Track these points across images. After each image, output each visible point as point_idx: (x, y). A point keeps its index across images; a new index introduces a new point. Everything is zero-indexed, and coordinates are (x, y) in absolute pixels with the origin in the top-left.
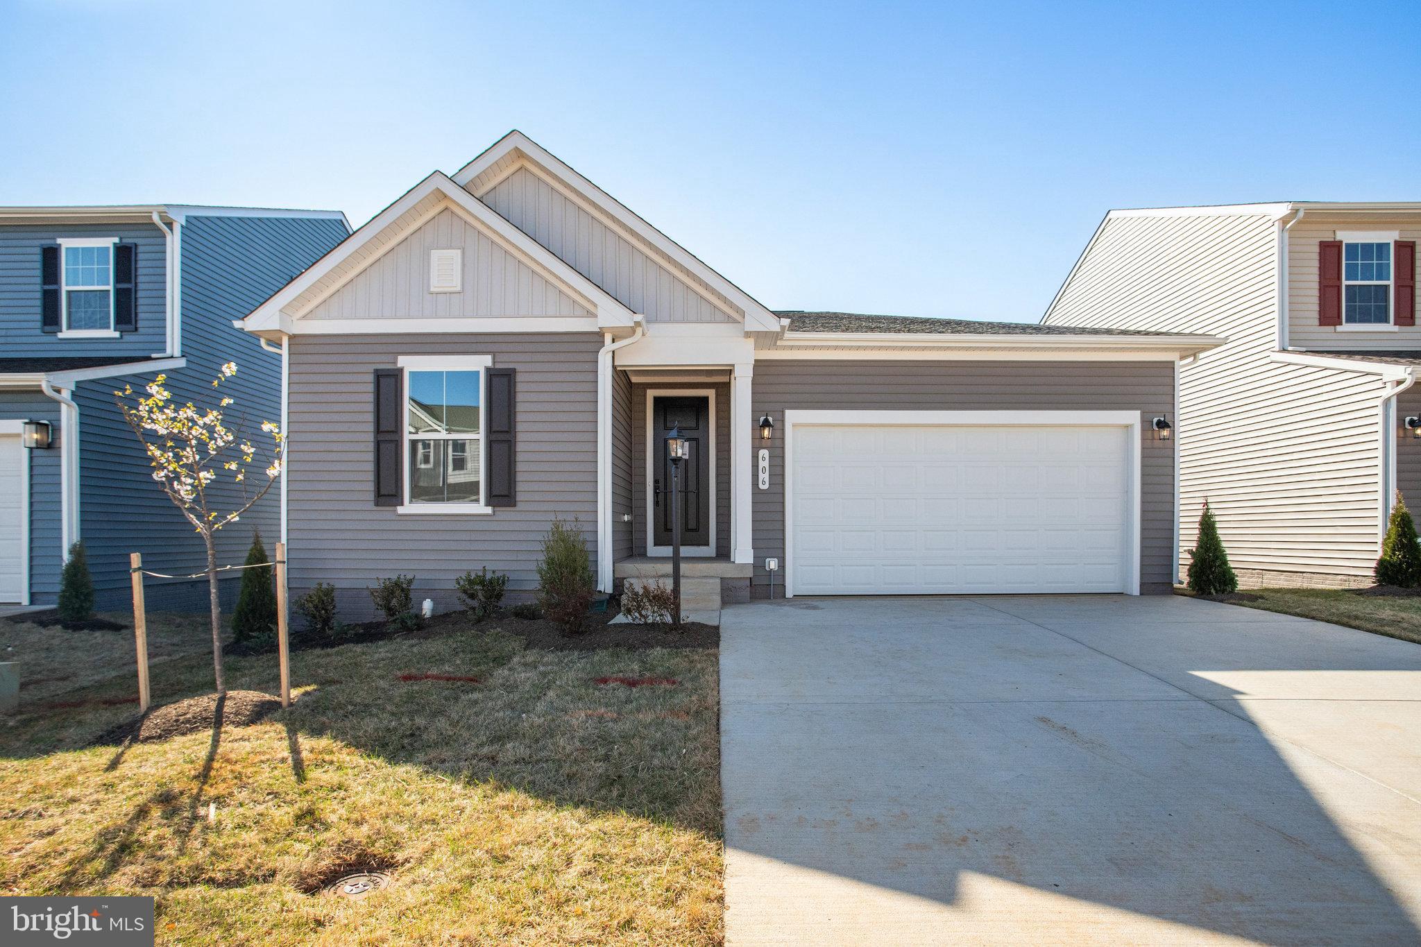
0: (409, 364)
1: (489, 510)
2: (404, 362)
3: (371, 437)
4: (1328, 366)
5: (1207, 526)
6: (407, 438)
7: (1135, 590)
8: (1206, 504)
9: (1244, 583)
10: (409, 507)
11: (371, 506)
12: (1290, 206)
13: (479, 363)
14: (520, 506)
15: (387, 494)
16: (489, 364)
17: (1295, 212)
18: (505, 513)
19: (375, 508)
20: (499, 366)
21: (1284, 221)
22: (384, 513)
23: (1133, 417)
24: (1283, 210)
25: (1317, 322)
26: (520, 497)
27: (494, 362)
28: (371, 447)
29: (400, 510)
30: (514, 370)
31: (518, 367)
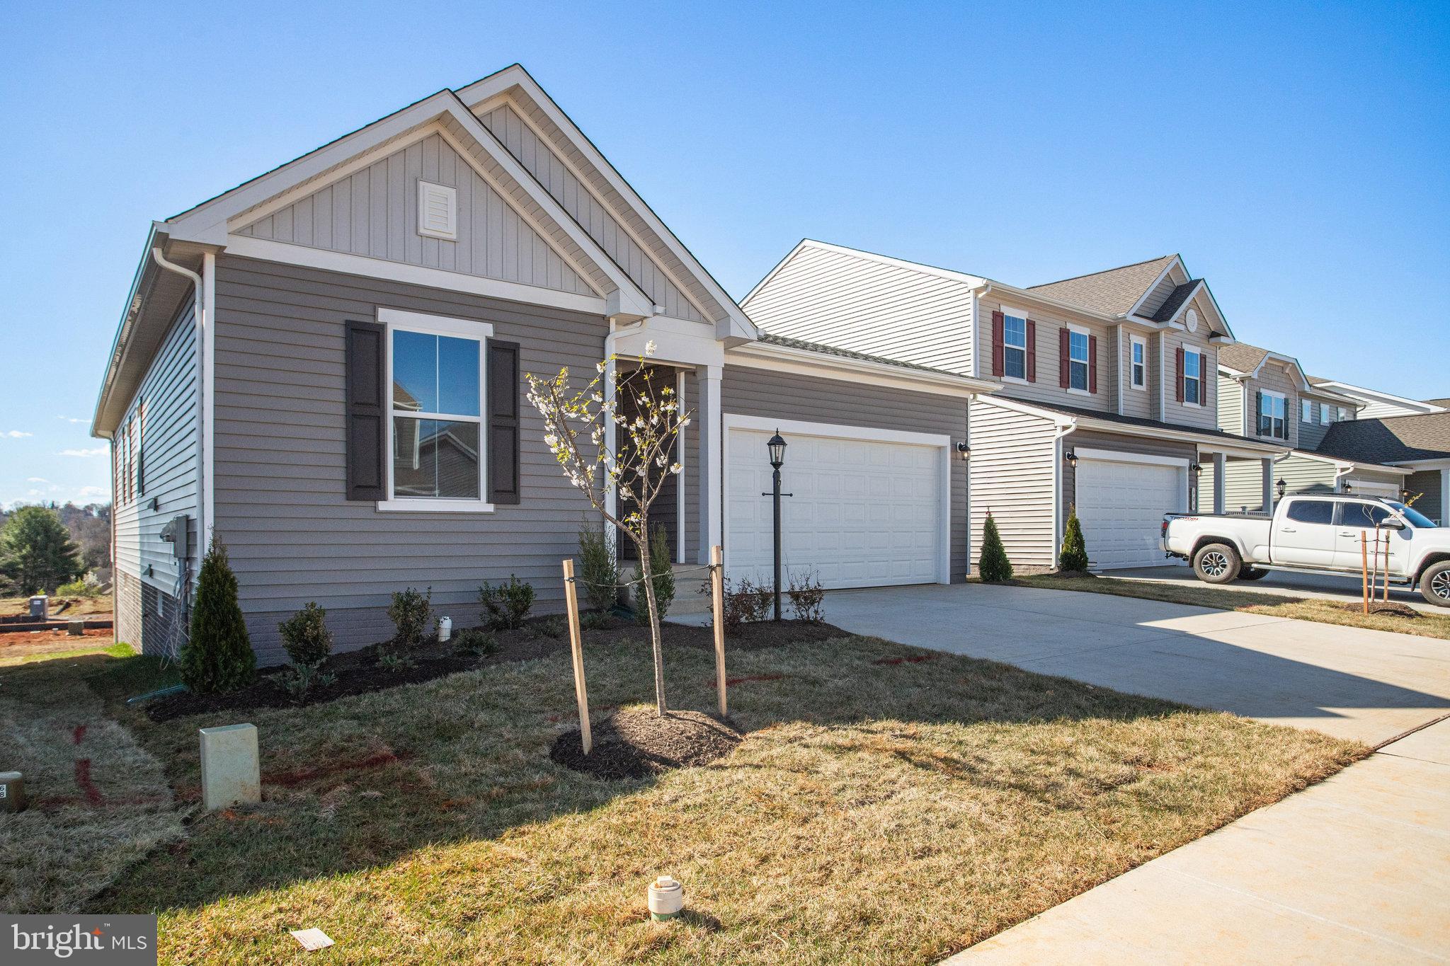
0: (395, 320)
1: (490, 508)
2: (384, 315)
3: (340, 409)
4: (1029, 412)
5: (990, 529)
6: (391, 413)
7: (948, 582)
8: (988, 512)
9: (1017, 572)
10: (392, 503)
11: (341, 499)
12: (985, 281)
13: (479, 332)
14: (524, 504)
15: (364, 485)
16: (491, 334)
17: (986, 286)
18: (509, 512)
19: (347, 503)
20: (500, 338)
21: (977, 291)
22: (360, 509)
23: (945, 440)
24: (979, 283)
25: (991, 372)
26: (523, 493)
27: (495, 333)
29: (382, 506)
30: (517, 345)
31: (523, 343)
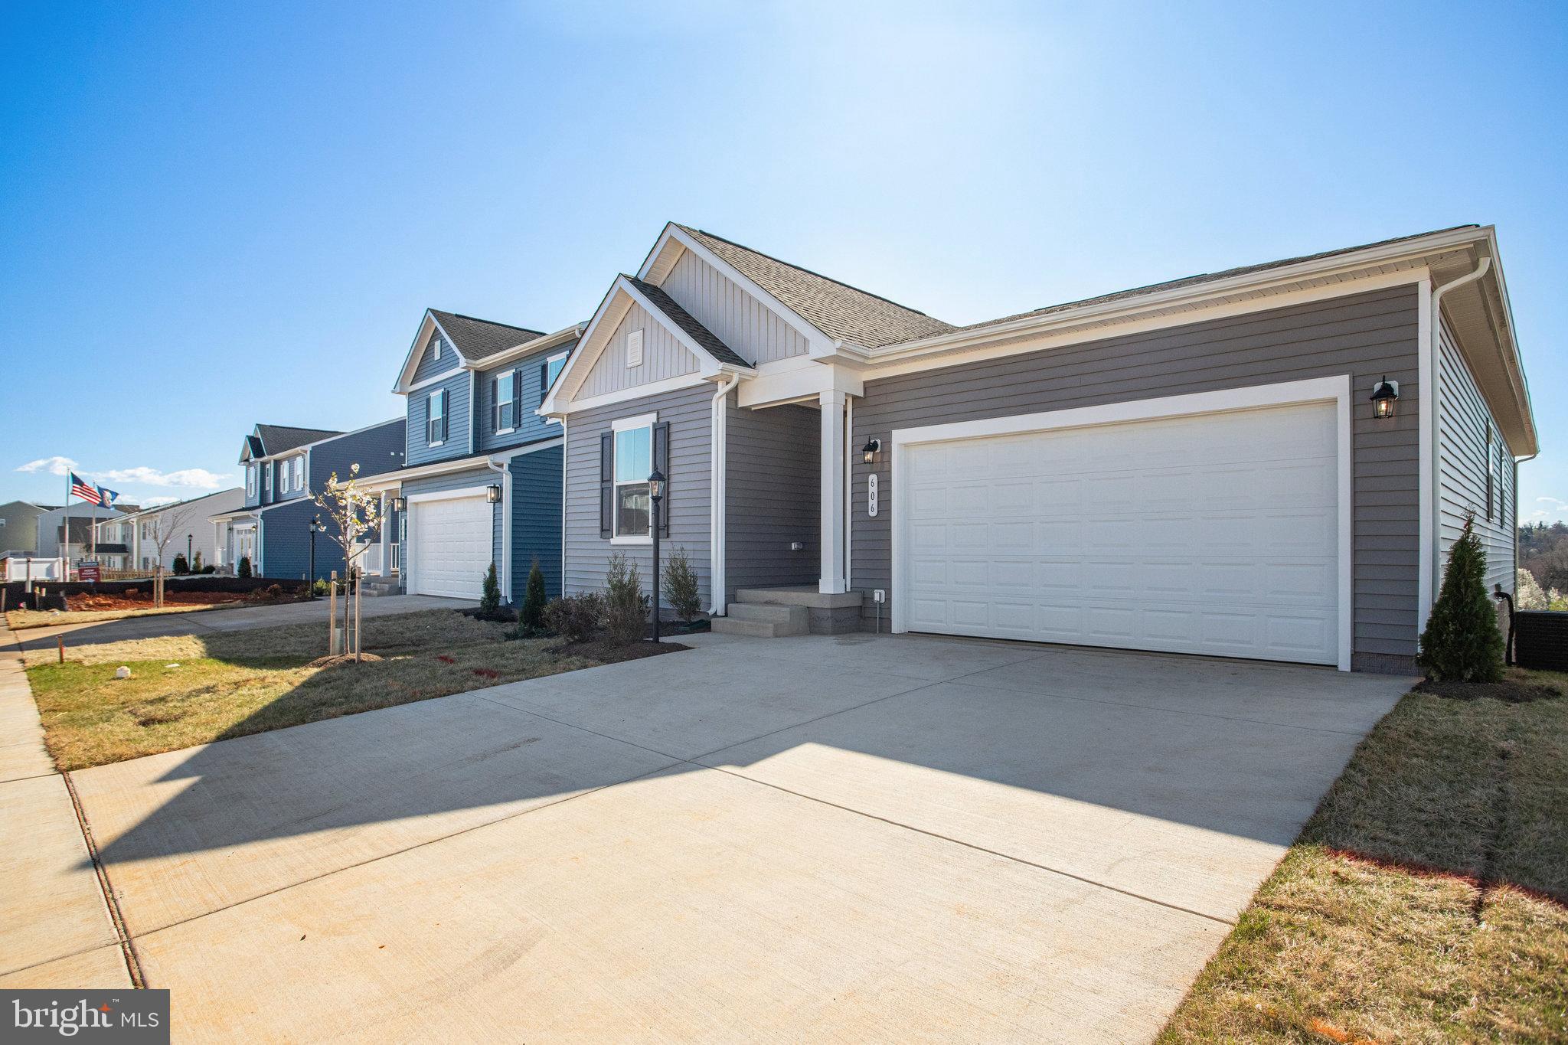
0: (617, 427)
2: (615, 425)
3: (598, 486)
6: (616, 483)
10: (616, 539)
11: (598, 538)
13: (650, 421)
14: (672, 538)
15: (605, 531)
16: (655, 420)
18: (663, 544)
19: (602, 540)
20: (659, 421)
22: (604, 543)
23: (1338, 386)
26: (671, 529)
27: (658, 418)
28: (598, 493)
29: (612, 541)
30: (668, 423)
31: (673, 420)
